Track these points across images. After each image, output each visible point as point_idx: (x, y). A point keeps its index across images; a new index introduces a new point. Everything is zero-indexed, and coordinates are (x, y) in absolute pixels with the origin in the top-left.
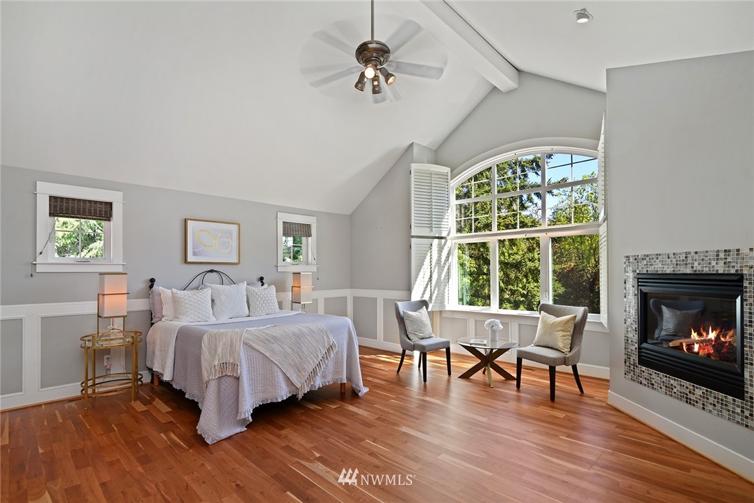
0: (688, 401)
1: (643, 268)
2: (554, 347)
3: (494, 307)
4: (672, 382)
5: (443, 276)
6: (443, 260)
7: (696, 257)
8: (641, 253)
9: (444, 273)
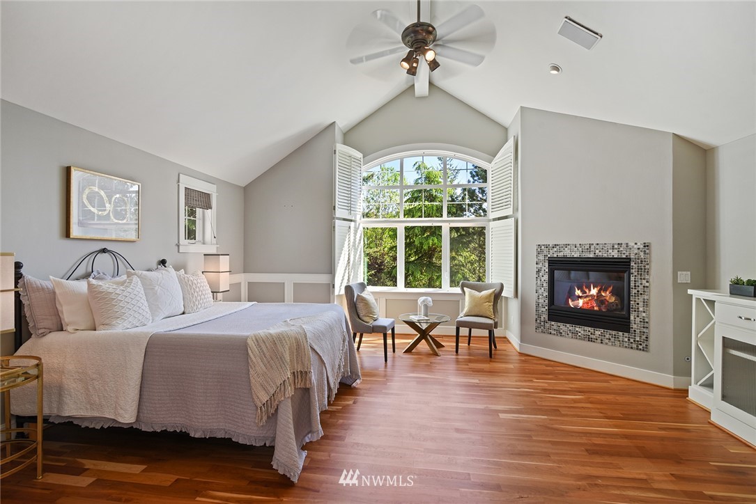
0: (590, 340)
1: (554, 254)
2: (484, 315)
3: (401, 287)
4: (577, 329)
5: (357, 258)
6: (357, 243)
7: (598, 247)
8: (551, 243)
9: (357, 256)
